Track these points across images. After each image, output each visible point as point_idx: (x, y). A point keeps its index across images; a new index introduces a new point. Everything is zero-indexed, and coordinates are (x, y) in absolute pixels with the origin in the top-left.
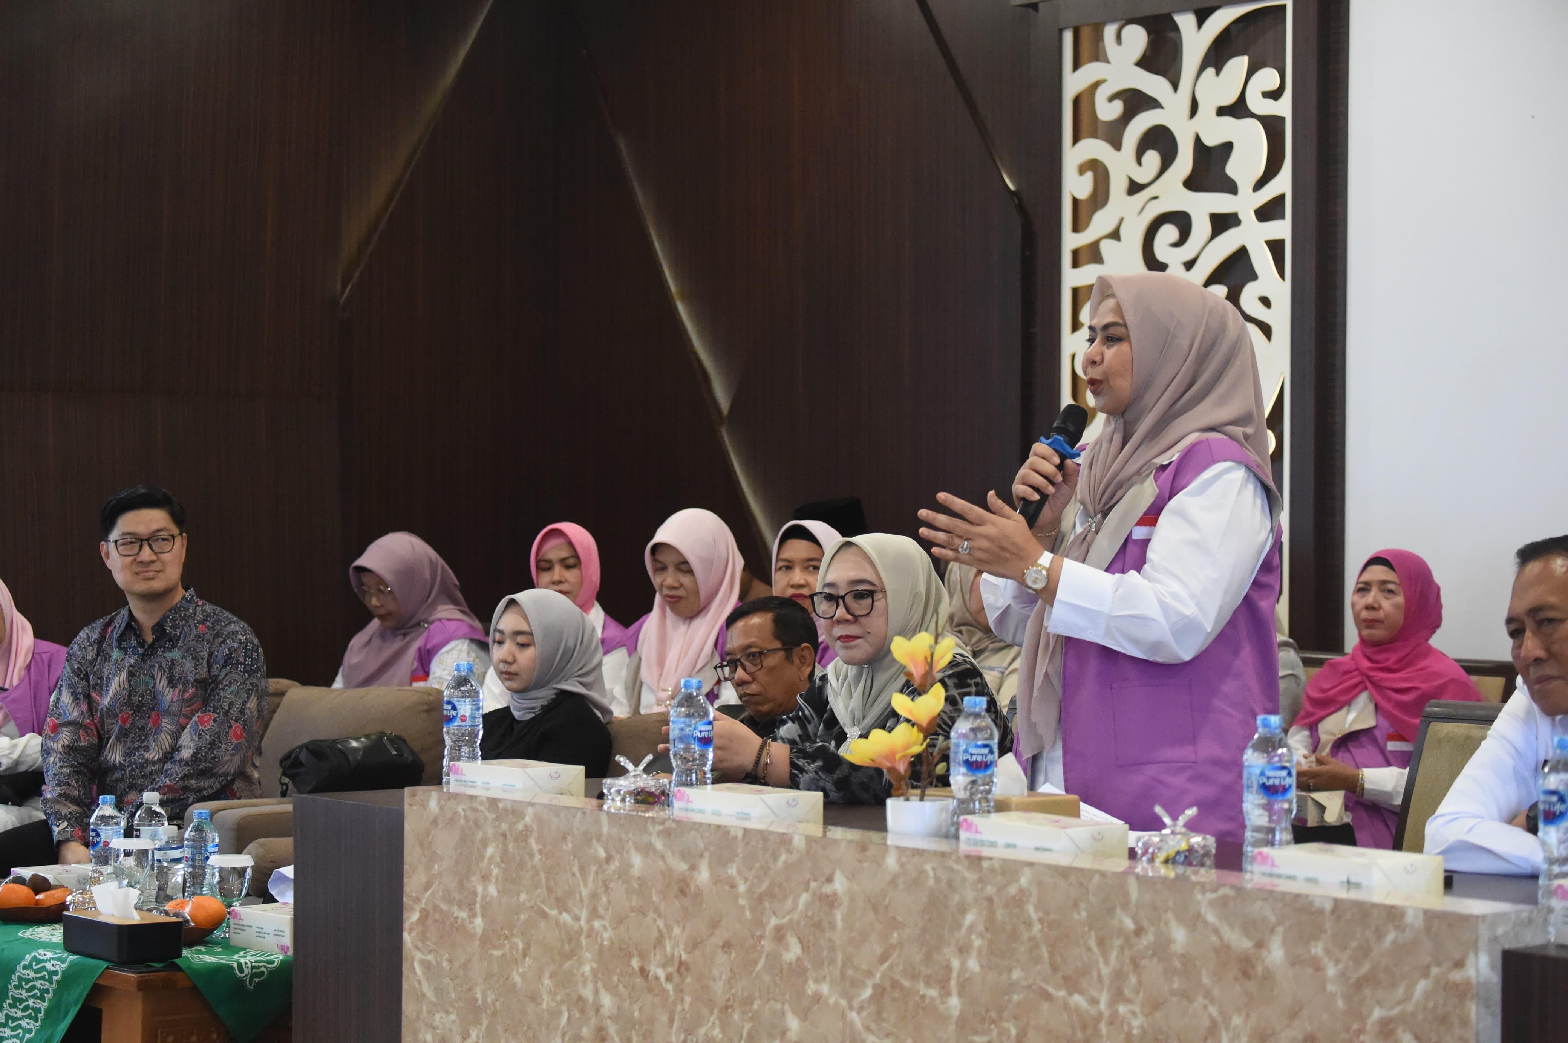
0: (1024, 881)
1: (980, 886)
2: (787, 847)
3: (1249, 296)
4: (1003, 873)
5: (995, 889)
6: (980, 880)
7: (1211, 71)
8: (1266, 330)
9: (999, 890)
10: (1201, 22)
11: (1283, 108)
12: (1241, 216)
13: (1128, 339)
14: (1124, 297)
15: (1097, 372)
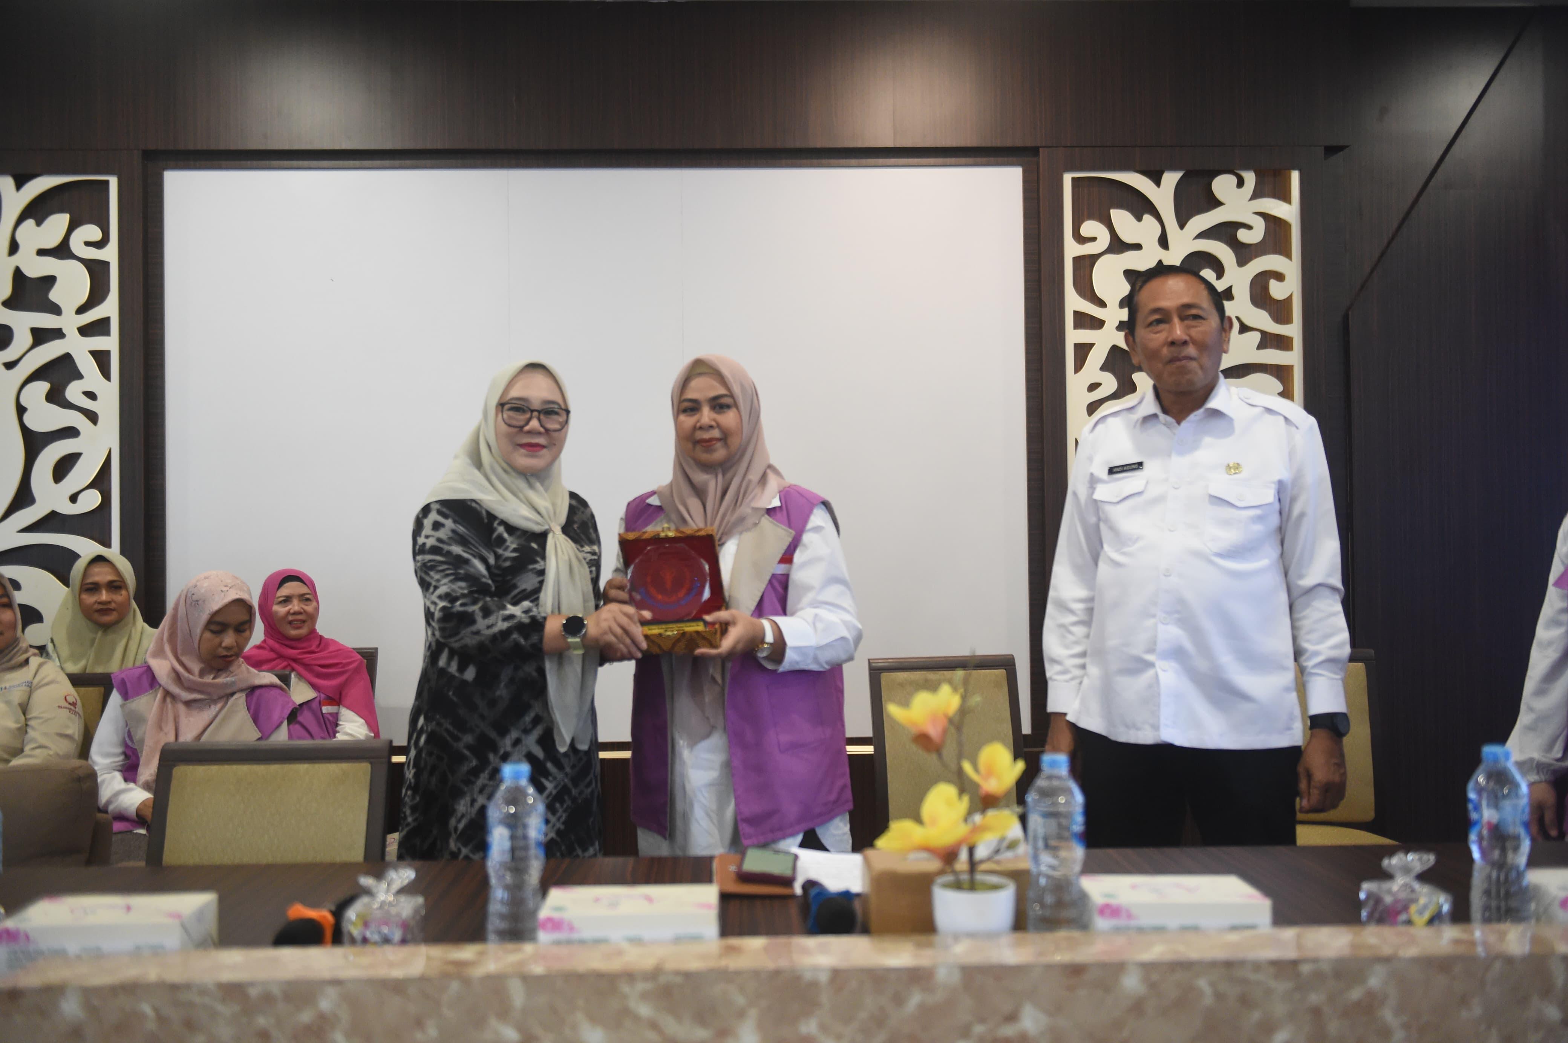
1: (1297, 996)
3: (74, 392)
5: (1324, 997)
6: (1297, 989)
7: (30, 223)
8: (92, 417)
9: (1331, 998)
10: (19, 186)
11: (110, 254)
12: (64, 331)
13: (736, 405)
14: (726, 372)
15: (716, 433)
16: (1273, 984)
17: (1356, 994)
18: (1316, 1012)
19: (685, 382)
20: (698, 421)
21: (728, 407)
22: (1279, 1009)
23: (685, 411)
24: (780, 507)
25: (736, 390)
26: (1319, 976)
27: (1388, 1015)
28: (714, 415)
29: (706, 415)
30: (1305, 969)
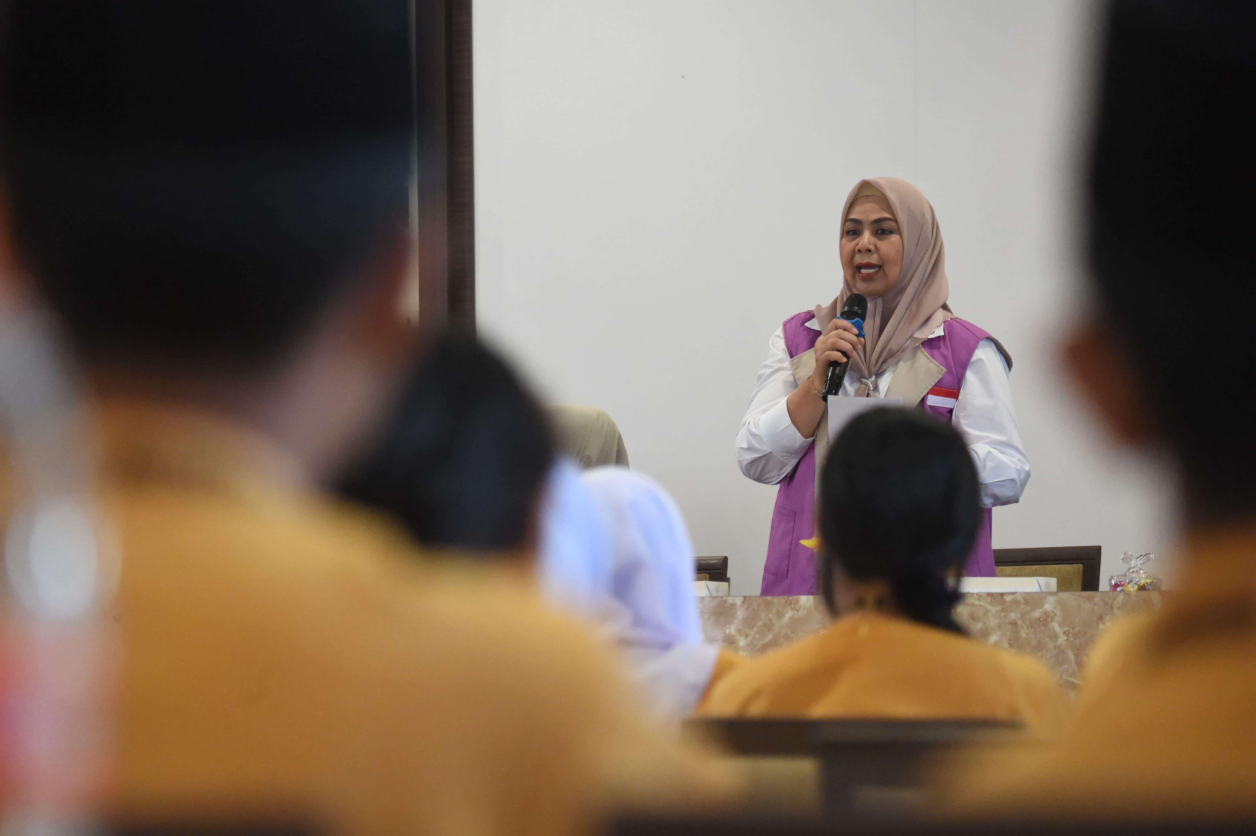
0: (1048, 607)
1: (1003, 614)
2: (793, 606)
4: (1026, 603)
5: (1018, 615)
6: (1003, 610)
9: (1022, 616)
13: (899, 232)
14: (892, 197)
15: (874, 259)
16: (989, 607)
17: (1037, 614)
18: (1014, 624)
19: (851, 205)
20: (857, 244)
21: (891, 232)
22: (993, 622)
23: (848, 233)
24: (944, 336)
25: (901, 217)
26: (1016, 602)
27: (1056, 626)
28: (873, 239)
29: (866, 238)
30: (1008, 598)
